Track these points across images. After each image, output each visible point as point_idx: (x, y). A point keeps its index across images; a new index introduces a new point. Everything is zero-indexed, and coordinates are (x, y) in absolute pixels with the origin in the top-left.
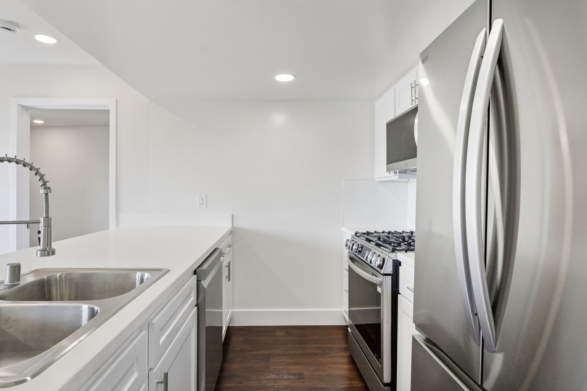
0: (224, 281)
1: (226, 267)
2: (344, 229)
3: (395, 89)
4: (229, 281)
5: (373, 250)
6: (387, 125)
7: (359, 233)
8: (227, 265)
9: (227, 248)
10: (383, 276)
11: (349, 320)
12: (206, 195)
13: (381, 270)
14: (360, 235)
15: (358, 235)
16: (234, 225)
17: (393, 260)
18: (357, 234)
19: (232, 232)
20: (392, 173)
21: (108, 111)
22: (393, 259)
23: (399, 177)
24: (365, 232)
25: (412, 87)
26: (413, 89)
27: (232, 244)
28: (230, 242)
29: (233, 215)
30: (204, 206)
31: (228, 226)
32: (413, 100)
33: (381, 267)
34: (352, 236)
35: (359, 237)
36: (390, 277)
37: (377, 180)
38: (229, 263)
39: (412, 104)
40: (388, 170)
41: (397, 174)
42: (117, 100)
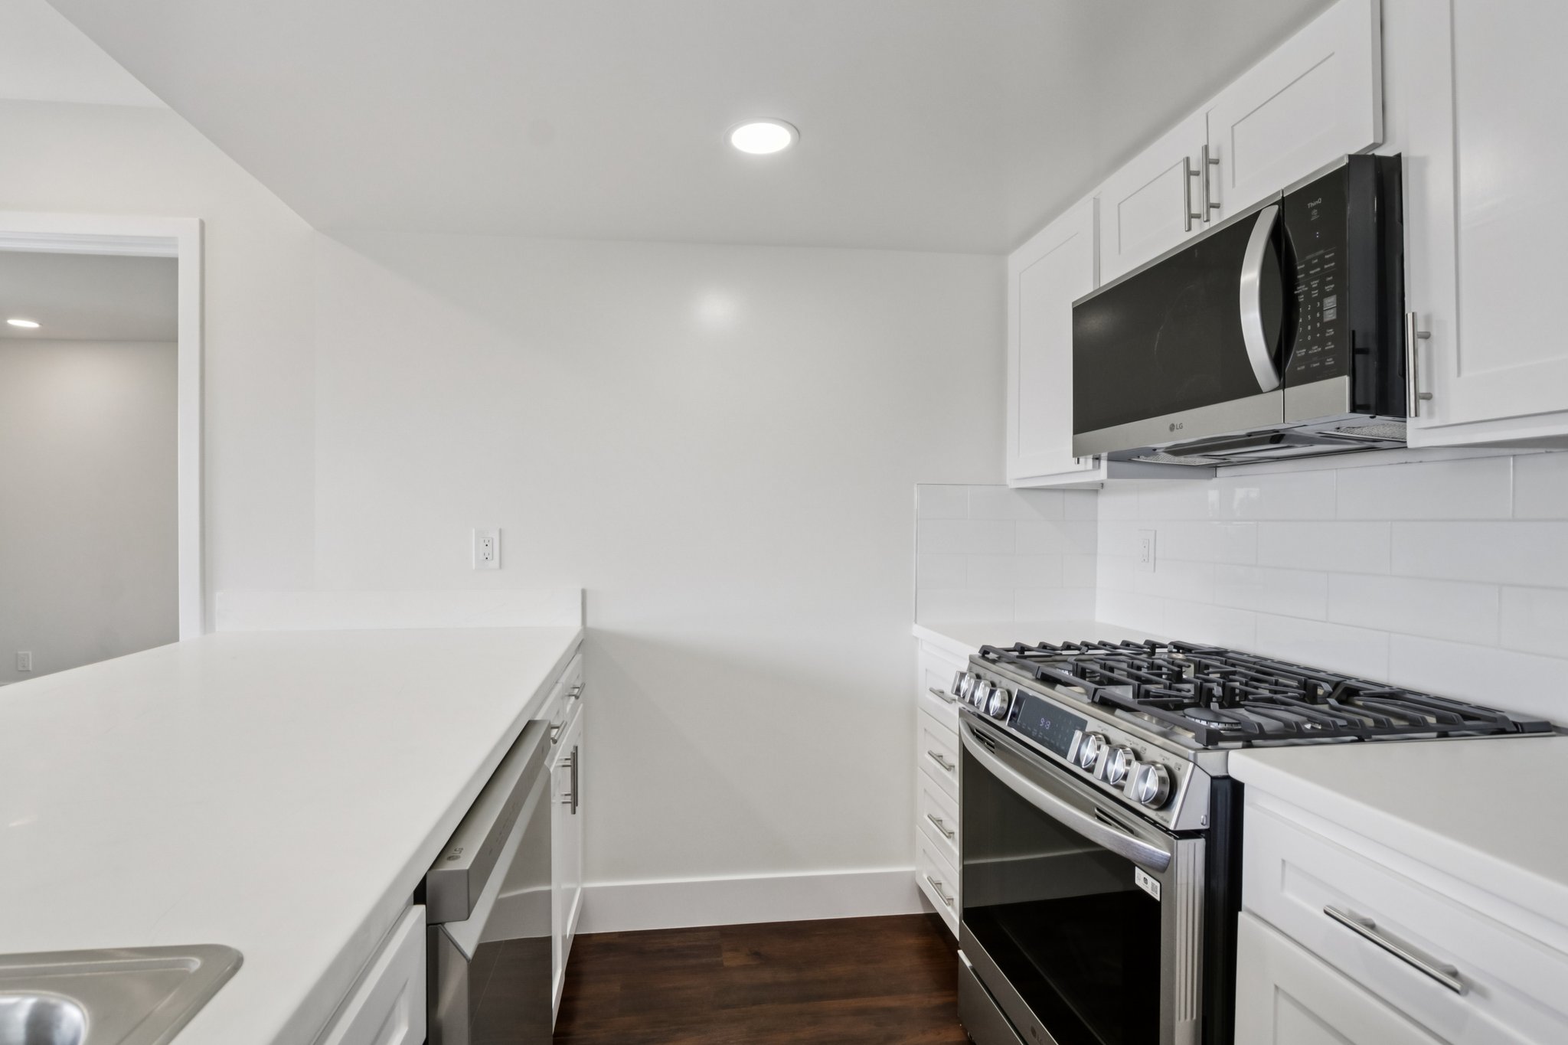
0: (558, 812)
1: (564, 766)
2: (917, 630)
3: (1096, 202)
4: (574, 812)
5: (1092, 725)
6: (1073, 309)
7: (995, 651)
8: (567, 759)
9: (567, 698)
10: (1175, 838)
11: (961, 927)
12: (500, 531)
13: (1162, 814)
14: (999, 658)
15: (992, 656)
16: (590, 623)
17: (1213, 778)
18: (988, 653)
19: (585, 645)
20: (1087, 462)
21: (172, 263)
22: (1215, 774)
23: (1111, 475)
24: (1012, 646)
25: (1189, 173)
26: (1193, 179)
27: (583, 685)
28: (578, 677)
29: (584, 593)
30: (495, 563)
31: (572, 626)
32: (1191, 216)
33: (1164, 802)
34: (972, 660)
35: (994, 661)
36: (1200, 843)
37: (1014, 485)
38: (575, 755)
39: (1190, 229)
40: (1078, 453)
41: (1104, 463)
42: (202, 224)
